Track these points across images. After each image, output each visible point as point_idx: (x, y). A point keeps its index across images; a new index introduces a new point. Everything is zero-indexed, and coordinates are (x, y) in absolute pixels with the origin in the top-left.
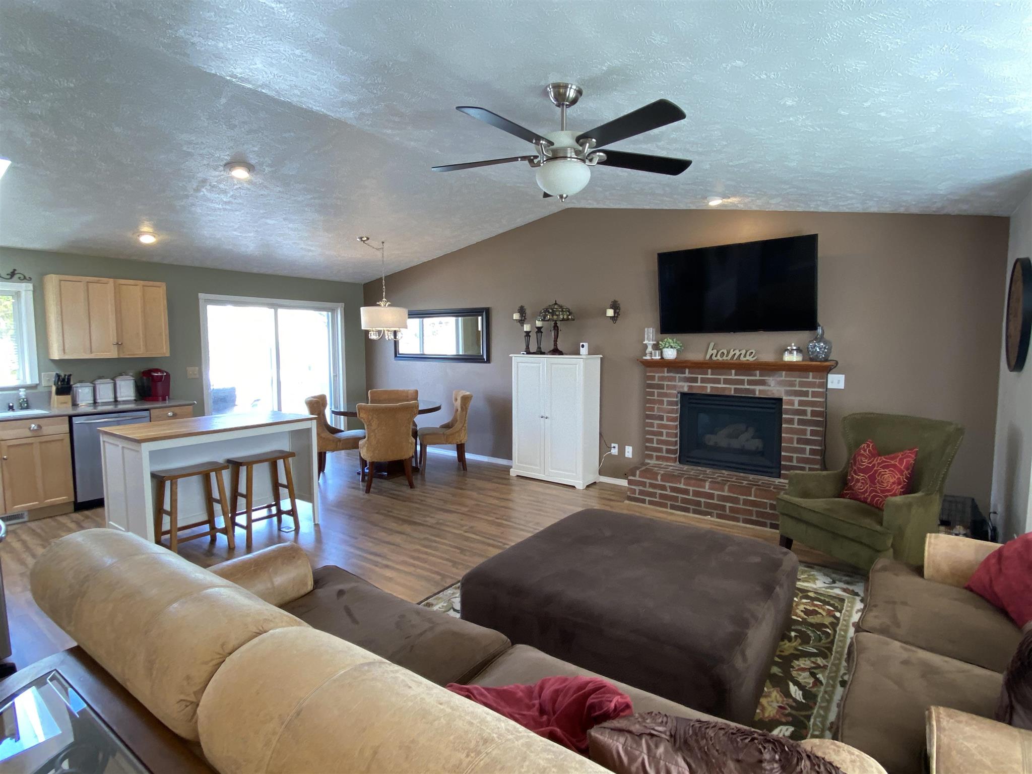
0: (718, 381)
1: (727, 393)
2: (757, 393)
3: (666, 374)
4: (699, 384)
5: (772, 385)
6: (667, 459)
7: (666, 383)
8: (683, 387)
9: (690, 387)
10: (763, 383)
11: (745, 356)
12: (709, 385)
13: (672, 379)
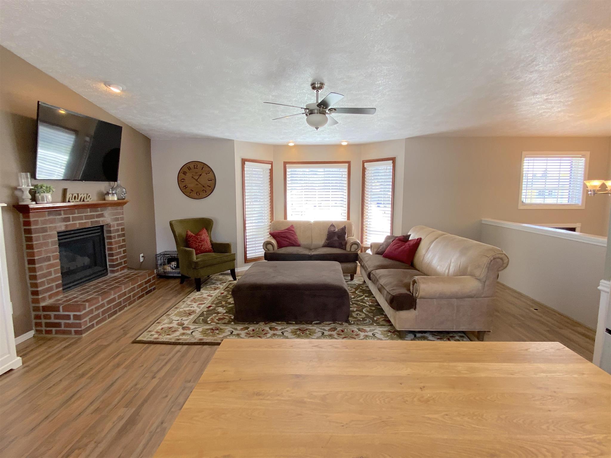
0: (81, 218)
1: (88, 226)
2: (101, 222)
3: (47, 218)
4: (71, 222)
5: (106, 217)
6: (57, 294)
7: (48, 226)
8: (61, 227)
9: (66, 226)
10: (101, 216)
11: (86, 199)
12: (77, 222)
13: (52, 221)
